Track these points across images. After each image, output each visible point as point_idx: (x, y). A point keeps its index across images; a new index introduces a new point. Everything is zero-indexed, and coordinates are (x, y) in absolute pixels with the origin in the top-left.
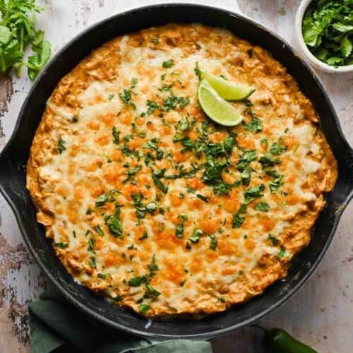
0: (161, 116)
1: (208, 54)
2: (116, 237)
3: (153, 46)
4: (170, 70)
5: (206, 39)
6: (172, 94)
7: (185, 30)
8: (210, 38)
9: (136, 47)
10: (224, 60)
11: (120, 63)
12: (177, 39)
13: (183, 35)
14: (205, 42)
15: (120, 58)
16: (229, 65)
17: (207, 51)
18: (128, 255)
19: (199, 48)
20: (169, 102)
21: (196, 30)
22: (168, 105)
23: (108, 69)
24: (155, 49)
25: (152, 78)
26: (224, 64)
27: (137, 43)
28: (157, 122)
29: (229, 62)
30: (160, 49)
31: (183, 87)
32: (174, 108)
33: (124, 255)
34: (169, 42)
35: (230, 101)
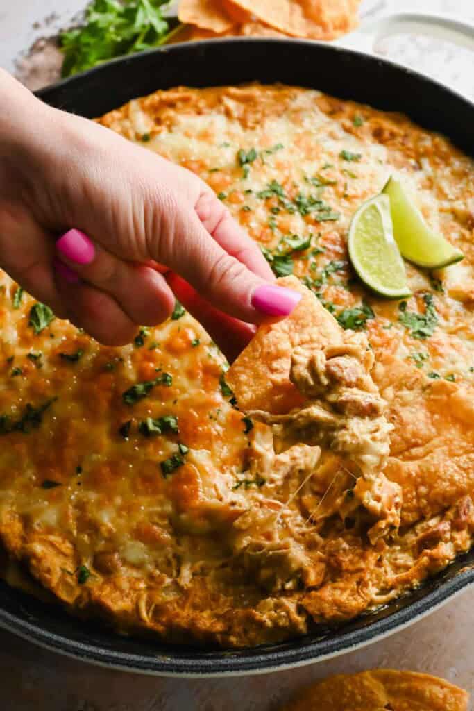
0: (275, 211)
1: (427, 183)
2: (31, 324)
3: (348, 123)
4: (345, 165)
5: (438, 160)
6: (319, 195)
7: (415, 133)
8: (447, 164)
9: (322, 111)
10: (446, 205)
11: (279, 115)
12: (393, 135)
13: (406, 136)
14: (435, 165)
15: (286, 109)
16: (451, 217)
17: (429, 179)
18: (16, 365)
19: (419, 167)
20: (305, 201)
21: (433, 140)
22: (299, 204)
23: (255, 112)
24: (348, 130)
25: (309, 158)
26: (441, 210)
27: (327, 107)
28: (261, 213)
29: (454, 213)
30: (357, 136)
31: (346, 196)
32: (305, 214)
33: (10, 361)
34: (378, 135)
35: (406, 260)
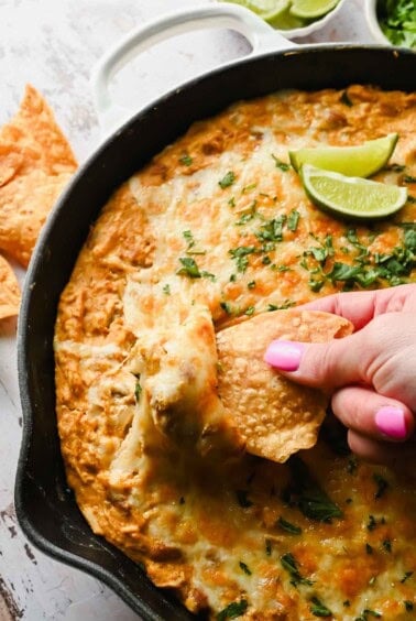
0: (266, 262)
1: (280, 137)
3: (186, 169)
4: (237, 187)
5: (262, 118)
6: (263, 219)
7: (224, 122)
8: (271, 113)
9: (159, 185)
10: (312, 132)
11: (147, 222)
12: (218, 139)
13: (224, 130)
14: (263, 123)
15: (143, 212)
16: (324, 134)
17: (276, 133)
19: (259, 136)
20: (266, 234)
21: (240, 112)
22: (268, 239)
23: (133, 240)
24: (191, 173)
25: (215, 216)
26: (316, 138)
27: (157, 179)
28: (263, 275)
29: (321, 130)
30: (201, 168)
31: (275, 199)
32: (281, 238)
33: (369, 550)
34: (210, 150)
